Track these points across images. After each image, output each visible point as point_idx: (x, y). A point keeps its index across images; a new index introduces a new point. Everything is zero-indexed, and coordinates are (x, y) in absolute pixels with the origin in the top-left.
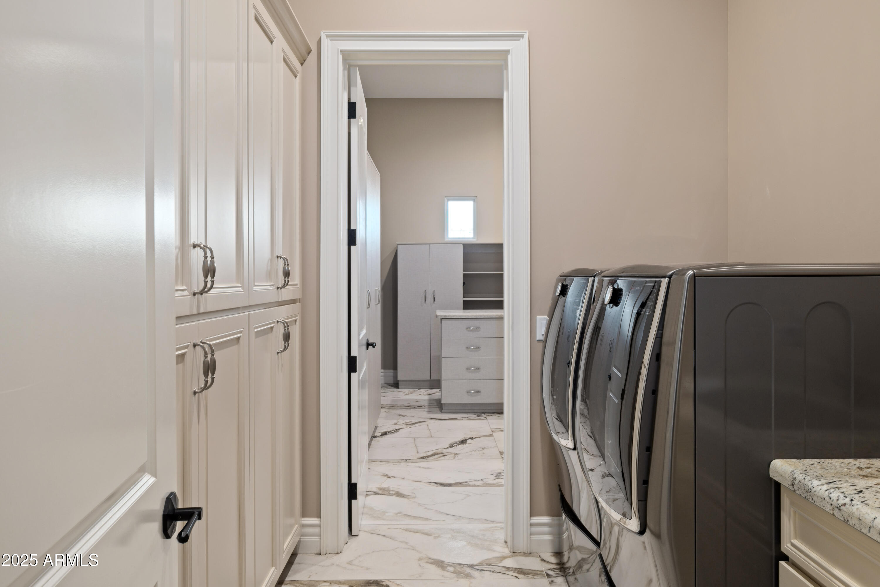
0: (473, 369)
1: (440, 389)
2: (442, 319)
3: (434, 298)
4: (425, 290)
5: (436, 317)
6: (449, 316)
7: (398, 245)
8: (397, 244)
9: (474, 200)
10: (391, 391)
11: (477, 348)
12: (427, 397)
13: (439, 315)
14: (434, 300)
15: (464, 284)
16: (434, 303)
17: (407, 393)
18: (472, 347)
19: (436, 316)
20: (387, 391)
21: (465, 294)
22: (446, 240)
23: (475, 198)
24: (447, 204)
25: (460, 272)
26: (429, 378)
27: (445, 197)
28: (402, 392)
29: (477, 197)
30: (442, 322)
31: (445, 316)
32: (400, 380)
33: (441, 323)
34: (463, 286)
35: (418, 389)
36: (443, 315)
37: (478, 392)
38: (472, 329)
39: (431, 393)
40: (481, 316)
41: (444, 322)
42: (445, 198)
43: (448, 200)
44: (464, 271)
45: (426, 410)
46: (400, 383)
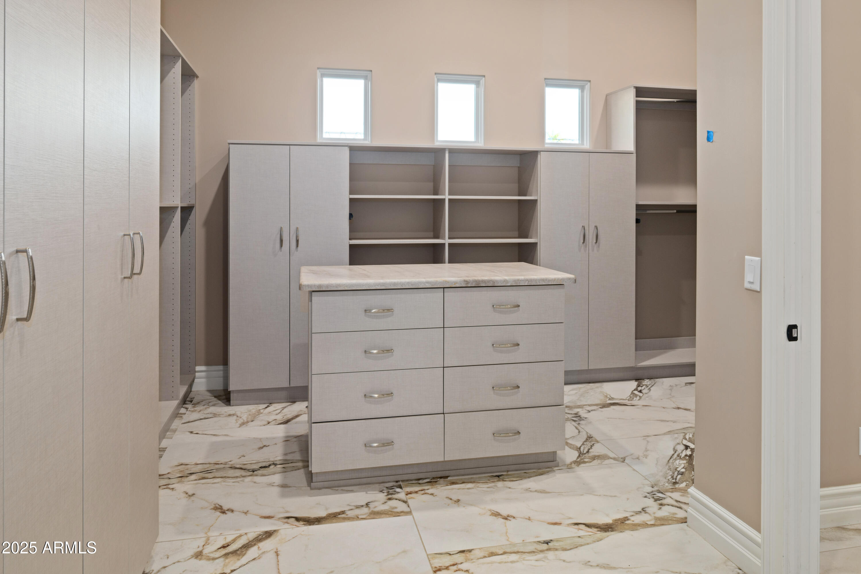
0: (376, 396)
1: (305, 404)
2: (313, 293)
3: (297, 241)
4: (281, 227)
5: (300, 289)
6: (327, 286)
7: (231, 145)
8: (229, 144)
9: (365, 78)
10: (215, 415)
11: (385, 352)
12: (280, 431)
13: (305, 286)
14: (297, 246)
15: (351, 216)
16: (297, 251)
17: (245, 418)
18: (375, 351)
19: (300, 287)
20: (206, 416)
21: (353, 232)
22: (319, 141)
23: (369, 72)
24: (322, 81)
25: (345, 197)
26: (286, 385)
27: (318, 68)
28: (235, 417)
29: (371, 71)
30: (313, 298)
31: (320, 286)
32: (234, 391)
33: (311, 300)
34: (350, 219)
35: (266, 405)
36: (315, 286)
37: (388, 444)
38: (374, 313)
39: (290, 416)
40: (395, 284)
41: (316, 298)
42: (318, 71)
43: (323, 75)
44: (351, 193)
45: (277, 479)
46: (232, 396)
